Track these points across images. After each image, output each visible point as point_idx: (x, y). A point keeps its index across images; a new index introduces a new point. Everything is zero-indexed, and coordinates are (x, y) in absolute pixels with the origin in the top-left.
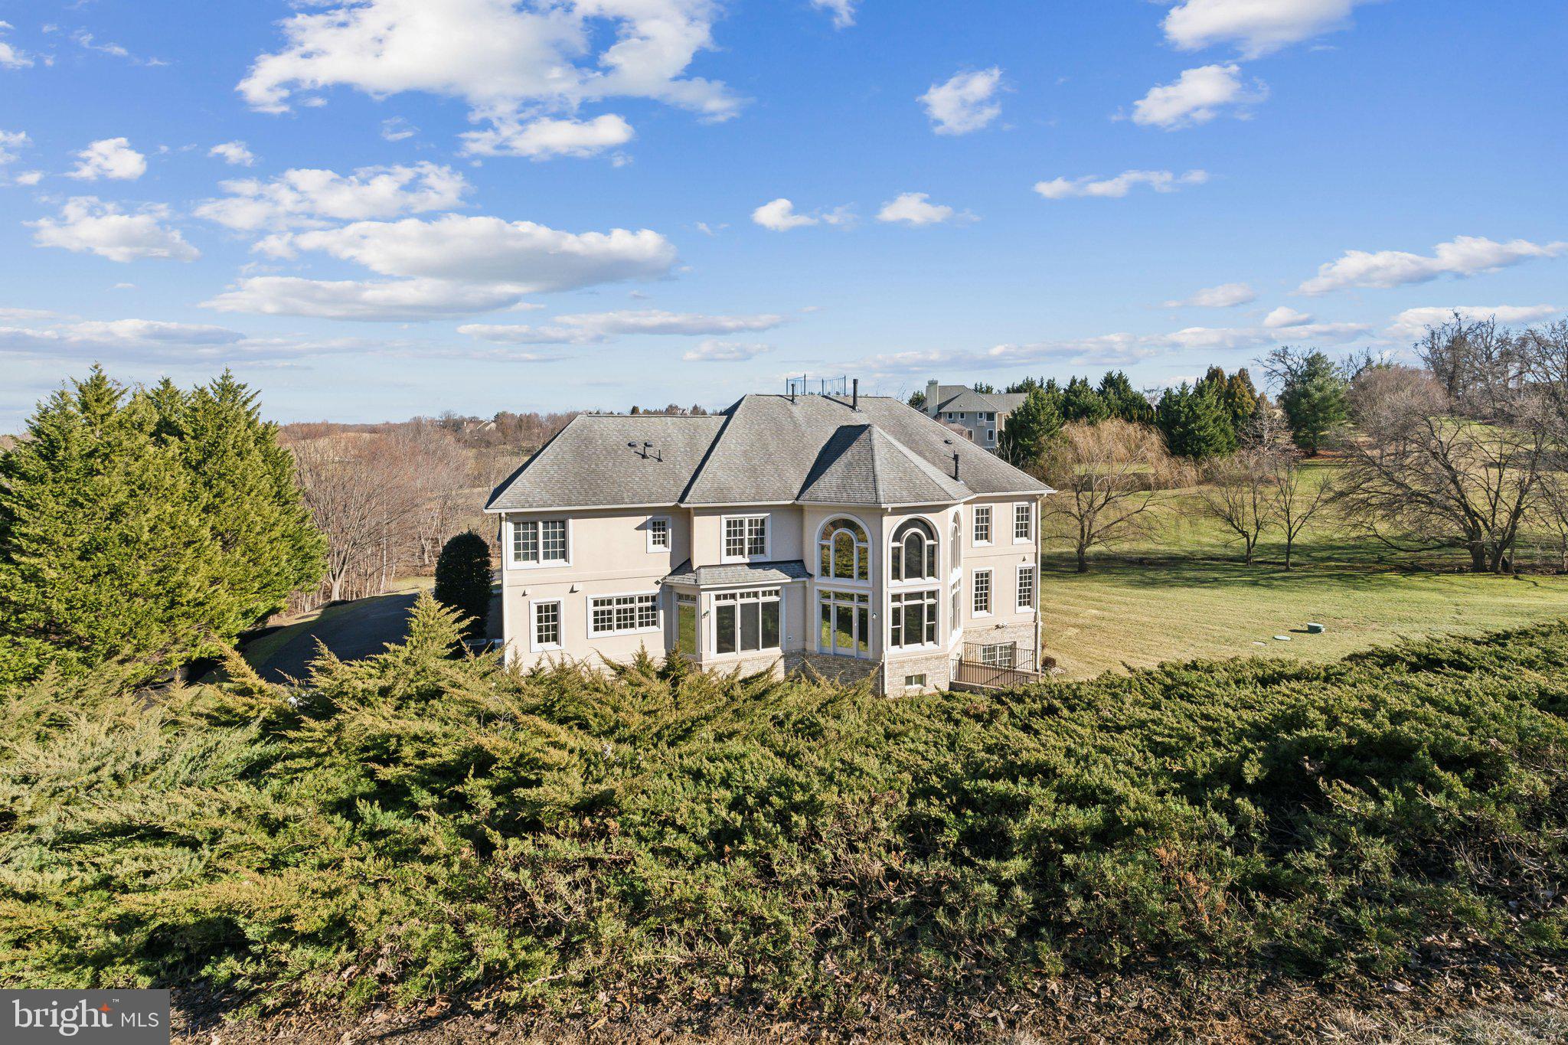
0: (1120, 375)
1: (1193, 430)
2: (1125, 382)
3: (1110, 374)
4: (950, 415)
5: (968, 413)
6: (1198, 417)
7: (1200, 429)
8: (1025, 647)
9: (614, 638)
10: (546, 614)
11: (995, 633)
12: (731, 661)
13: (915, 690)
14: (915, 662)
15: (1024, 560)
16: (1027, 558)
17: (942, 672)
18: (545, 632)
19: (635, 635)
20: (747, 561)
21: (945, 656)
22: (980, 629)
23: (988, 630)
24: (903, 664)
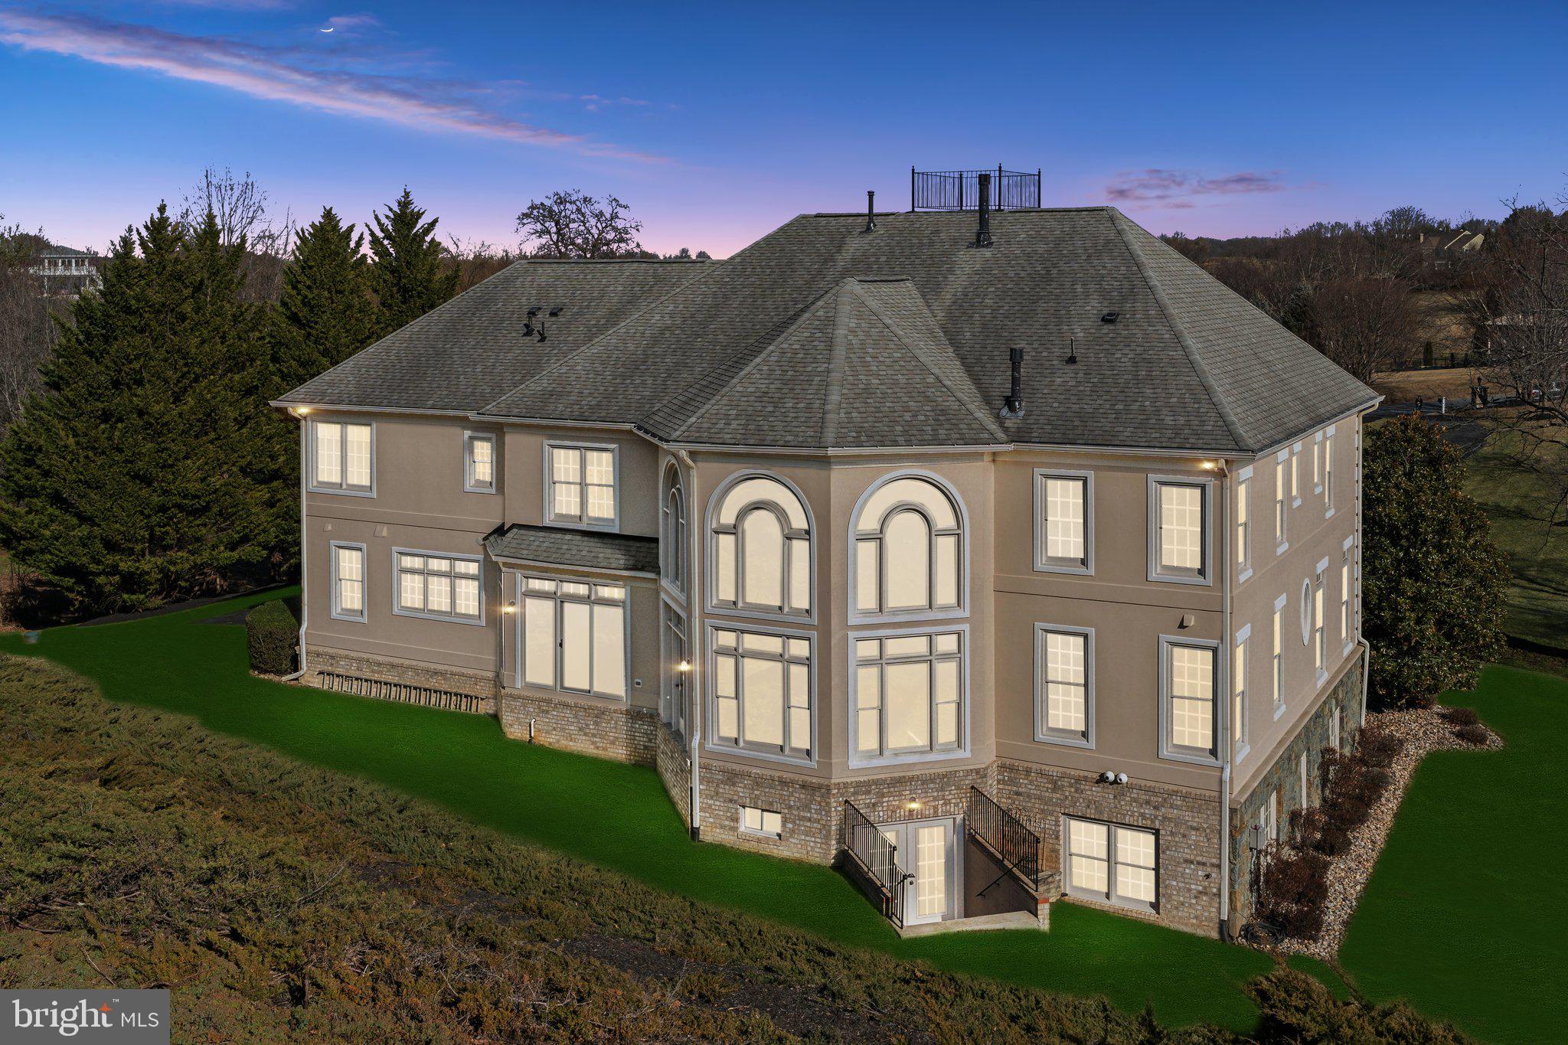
8: (1187, 854)
9: (425, 620)
10: (350, 564)
11: (1095, 792)
12: (544, 701)
13: (759, 841)
14: (758, 782)
15: (1182, 626)
16: (1191, 621)
17: (818, 821)
18: (350, 596)
19: (448, 623)
20: (583, 527)
21: (820, 787)
22: (1055, 771)
23: (1078, 780)
24: (732, 778)
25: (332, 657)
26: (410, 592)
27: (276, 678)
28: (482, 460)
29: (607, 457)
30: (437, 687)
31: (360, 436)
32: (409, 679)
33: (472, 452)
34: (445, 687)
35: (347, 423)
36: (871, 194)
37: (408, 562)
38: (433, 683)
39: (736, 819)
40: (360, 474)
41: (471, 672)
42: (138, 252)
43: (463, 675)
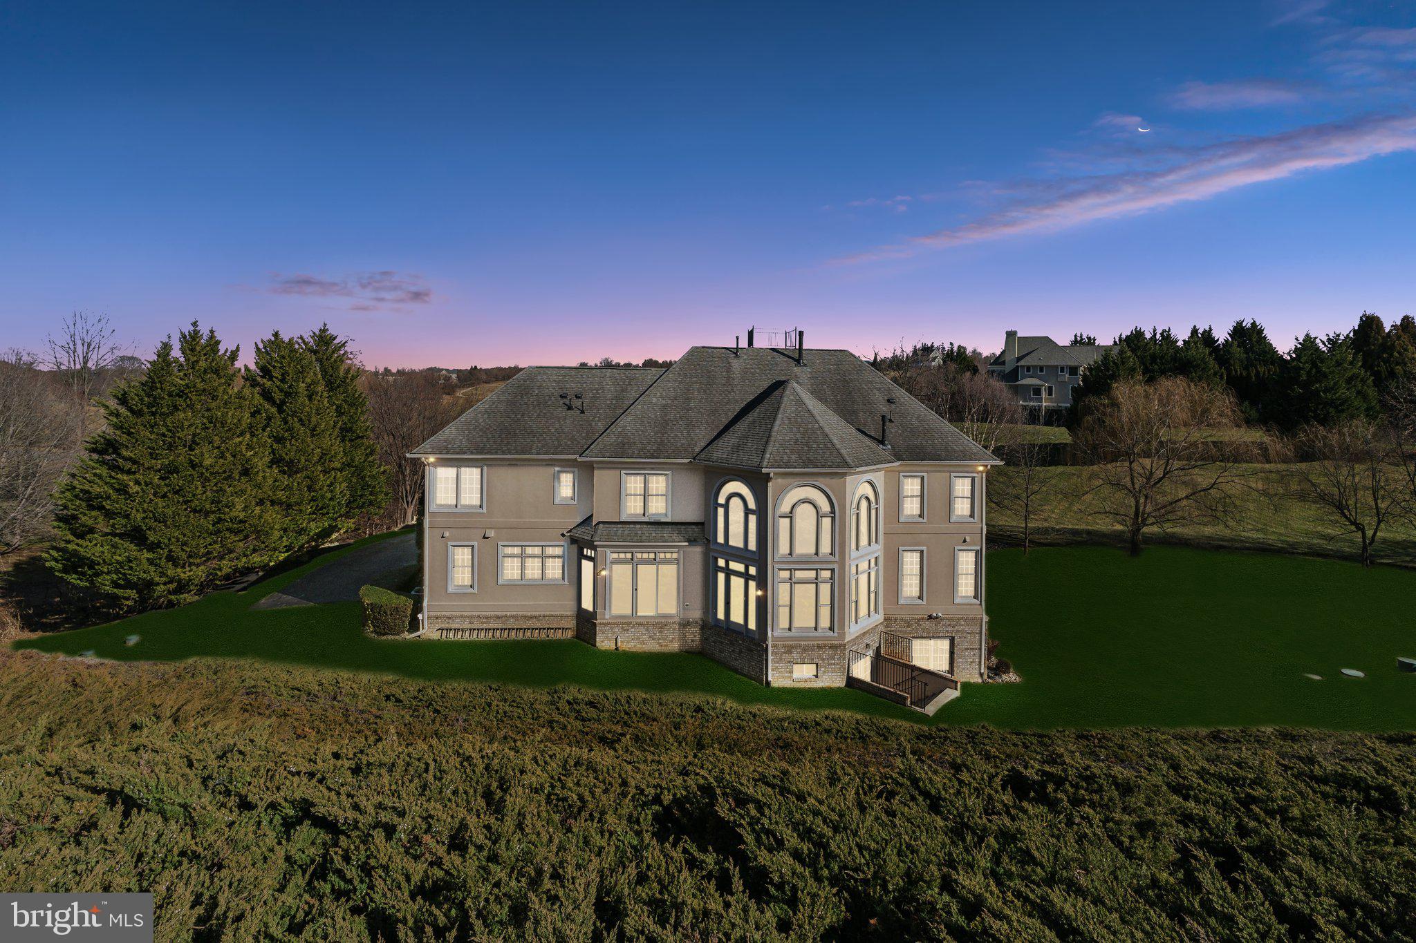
0: (1254, 324)
1: (1317, 391)
2: (1261, 331)
3: (1240, 324)
4: (1028, 369)
5: (1047, 366)
6: (1325, 376)
7: (1327, 390)
8: (966, 645)
9: (523, 586)
10: (462, 556)
11: (926, 624)
12: (625, 623)
13: (806, 681)
14: (805, 649)
15: (965, 541)
16: (968, 539)
17: (838, 664)
18: (461, 575)
19: (542, 586)
20: (646, 519)
21: (840, 645)
22: (908, 617)
23: (919, 620)
24: (790, 649)
25: (449, 618)
26: (510, 570)
27: (397, 637)
28: (566, 486)
29: (662, 479)
30: (533, 626)
31: (471, 476)
32: (511, 623)
33: (559, 479)
34: (539, 625)
35: (460, 467)
36: (737, 338)
37: (509, 551)
38: (530, 624)
39: (791, 672)
40: (471, 497)
41: (558, 613)
42: (176, 353)
43: (552, 616)
